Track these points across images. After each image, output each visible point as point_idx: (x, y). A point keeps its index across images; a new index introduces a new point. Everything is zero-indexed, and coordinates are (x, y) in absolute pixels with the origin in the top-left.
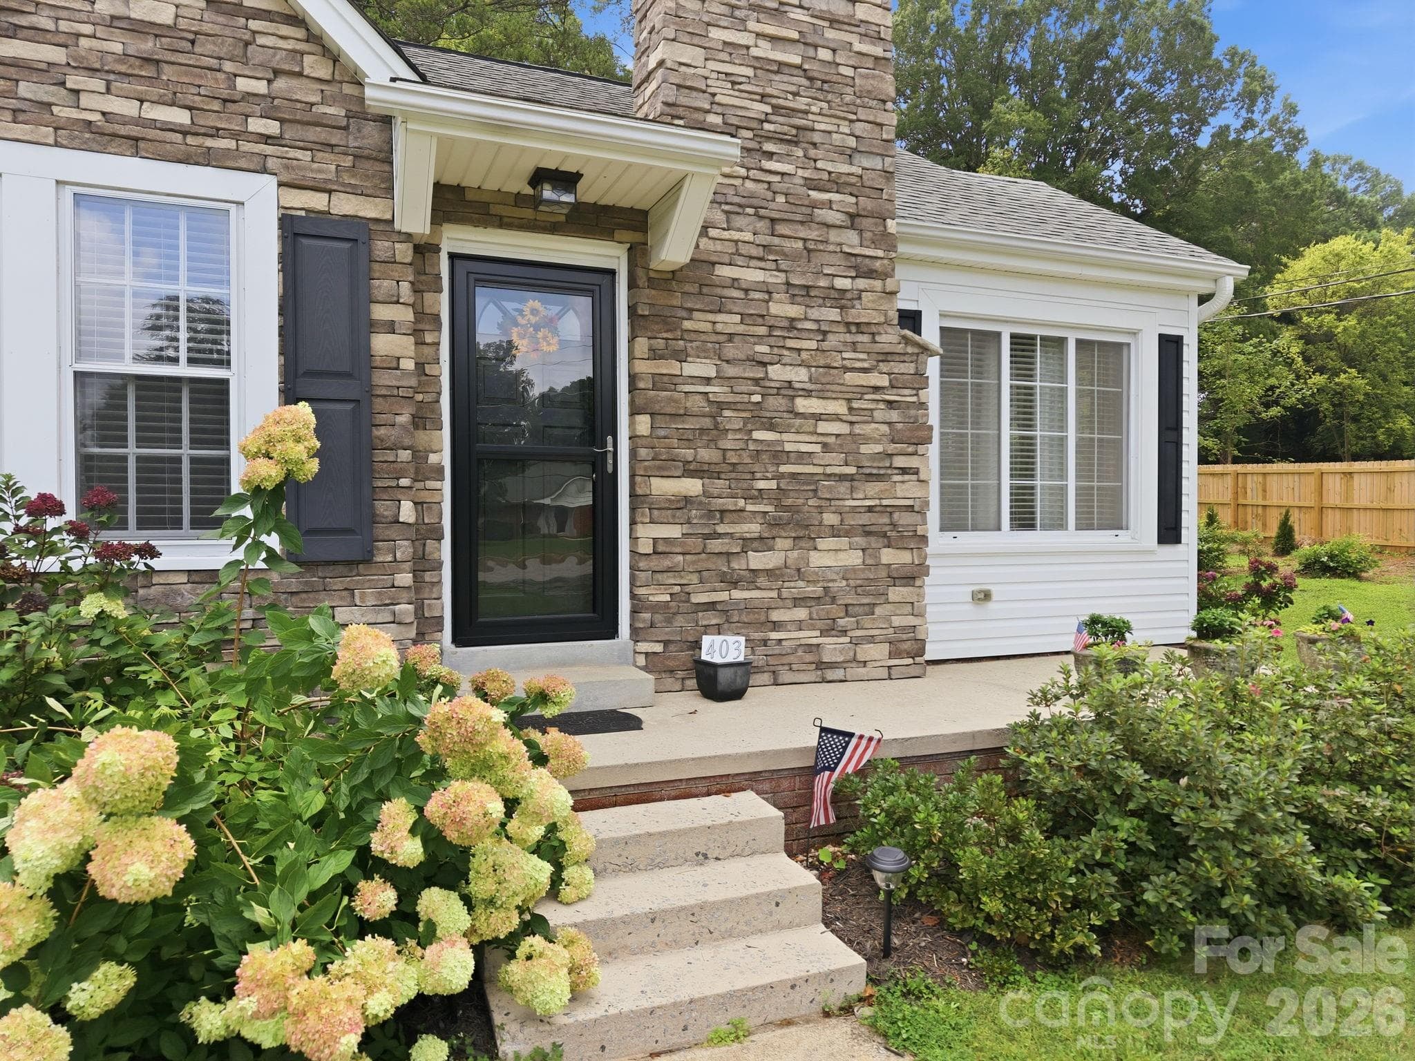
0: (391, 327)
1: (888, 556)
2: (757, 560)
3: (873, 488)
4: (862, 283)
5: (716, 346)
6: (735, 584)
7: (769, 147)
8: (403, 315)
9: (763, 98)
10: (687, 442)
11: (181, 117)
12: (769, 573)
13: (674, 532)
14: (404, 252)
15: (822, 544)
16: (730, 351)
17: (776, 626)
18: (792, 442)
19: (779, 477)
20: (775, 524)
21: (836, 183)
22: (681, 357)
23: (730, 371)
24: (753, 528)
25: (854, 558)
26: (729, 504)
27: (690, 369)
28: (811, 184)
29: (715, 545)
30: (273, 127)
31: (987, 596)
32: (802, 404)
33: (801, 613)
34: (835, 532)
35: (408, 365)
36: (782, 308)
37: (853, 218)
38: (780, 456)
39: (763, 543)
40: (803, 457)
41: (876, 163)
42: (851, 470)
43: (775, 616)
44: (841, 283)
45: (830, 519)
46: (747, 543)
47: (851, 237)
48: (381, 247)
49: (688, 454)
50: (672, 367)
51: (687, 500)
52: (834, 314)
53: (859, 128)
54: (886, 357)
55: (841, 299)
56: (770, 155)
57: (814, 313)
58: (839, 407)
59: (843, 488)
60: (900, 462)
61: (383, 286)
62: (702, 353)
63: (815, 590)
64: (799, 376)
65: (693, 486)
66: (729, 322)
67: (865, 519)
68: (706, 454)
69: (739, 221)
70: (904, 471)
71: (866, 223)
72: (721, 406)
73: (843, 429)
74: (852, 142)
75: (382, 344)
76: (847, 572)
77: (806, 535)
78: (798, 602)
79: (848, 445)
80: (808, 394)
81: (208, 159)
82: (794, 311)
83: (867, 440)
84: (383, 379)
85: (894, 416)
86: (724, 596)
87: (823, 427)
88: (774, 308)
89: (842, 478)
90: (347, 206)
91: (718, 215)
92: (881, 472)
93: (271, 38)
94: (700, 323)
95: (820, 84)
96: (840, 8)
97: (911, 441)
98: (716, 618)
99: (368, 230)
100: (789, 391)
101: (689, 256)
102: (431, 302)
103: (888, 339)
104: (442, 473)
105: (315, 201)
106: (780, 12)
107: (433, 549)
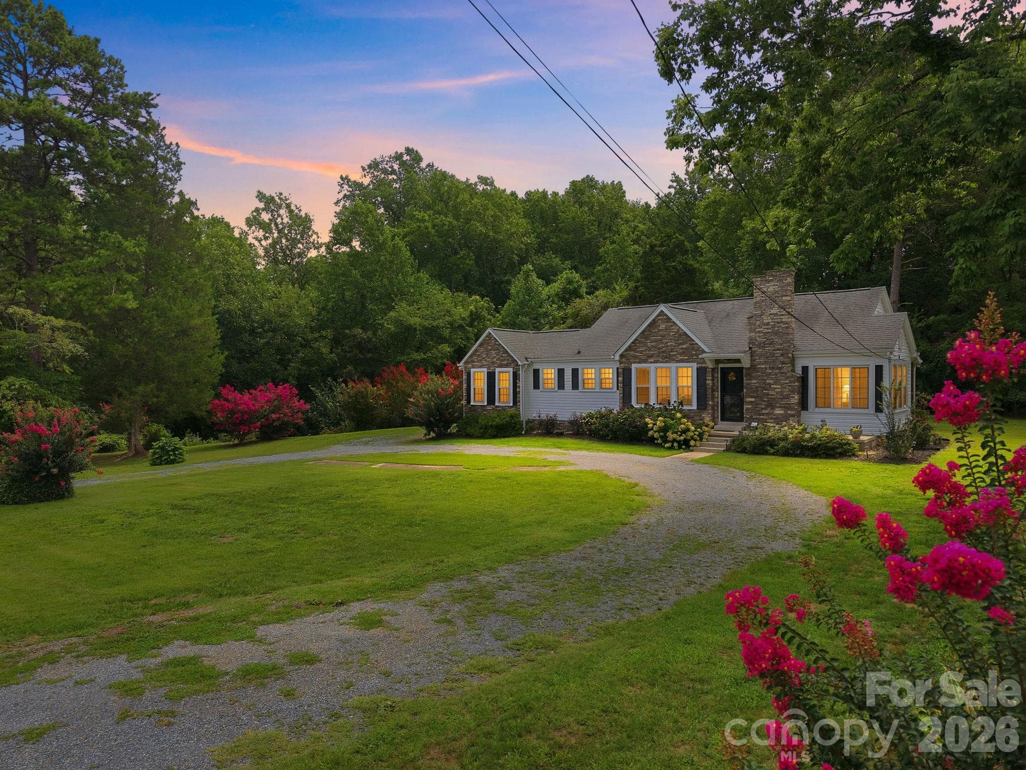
0: (709, 380)
1: (791, 412)
2: (764, 411)
3: (785, 400)
4: (783, 365)
6: (760, 415)
7: (766, 346)
8: (710, 378)
9: (765, 338)
10: (752, 393)
11: (687, 358)
12: (767, 414)
13: (750, 406)
14: (710, 370)
15: (776, 409)
16: (759, 378)
18: (771, 393)
19: (768, 398)
20: (767, 405)
21: (778, 349)
22: (751, 380)
23: (759, 381)
24: (763, 406)
25: (783, 412)
26: (759, 402)
27: (753, 382)
28: (773, 350)
29: (757, 409)
30: (696, 357)
32: (772, 386)
33: (773, 421)
34: (778, 407)
35: (711, 384)
37: (782, 355)
38: (768, 395)
39: (765, 409)
40: (772, 395)
41: (787, 345)
42: (782, 397)
44: (779, 366)
45: (778, 405)
46: (762, 409)
47: (782, 358)
48: (707, 370)
49: (752, 395)
51: (752, 402)
52: (778, 371)
53: (783, 339)
54: (789, 377)
55: (780, 369)
57: (774, 371)
58: (779, 386)
59: (780, 400)
60: (791, 396)
61: (707, 375)
62: (755, 379)
63: (775, 417)
65: (753, 400)
66: (759, 374)
67: (784, 405)
68: (755, 395)
69: (761, 358)
70: (793, 397)
72: (757, 387)
73: (780, 390)
74: (782, 342)
75: (708, 382)
76: (780, 414)
77: (773, 408)
78: (772, 419)
79: (781, 393)
80: (773, 384)
81: (690, 362)
82: (770, 371)
83: (785, 392)
84: (707, 386)
85: (791, 387)
86: (758, 417)
87: (776, 390)
88: (767, 371)
89: (780, 398)
90: (703, 365)
91: (757, 358)
92: (788, 397)
93: (696, 347)
94: (754, 374)
95: (776, 333)
96: (779, 320)
97: (793, 392)
98: (758, 420)
99: (705, 368)
100: (770, 384)
101: (749, 366)
102: (716, 375)
103: (789, 375)
104: (717, 398)
105: (700, 365)
106: (768, 324)
107: (716, 408)
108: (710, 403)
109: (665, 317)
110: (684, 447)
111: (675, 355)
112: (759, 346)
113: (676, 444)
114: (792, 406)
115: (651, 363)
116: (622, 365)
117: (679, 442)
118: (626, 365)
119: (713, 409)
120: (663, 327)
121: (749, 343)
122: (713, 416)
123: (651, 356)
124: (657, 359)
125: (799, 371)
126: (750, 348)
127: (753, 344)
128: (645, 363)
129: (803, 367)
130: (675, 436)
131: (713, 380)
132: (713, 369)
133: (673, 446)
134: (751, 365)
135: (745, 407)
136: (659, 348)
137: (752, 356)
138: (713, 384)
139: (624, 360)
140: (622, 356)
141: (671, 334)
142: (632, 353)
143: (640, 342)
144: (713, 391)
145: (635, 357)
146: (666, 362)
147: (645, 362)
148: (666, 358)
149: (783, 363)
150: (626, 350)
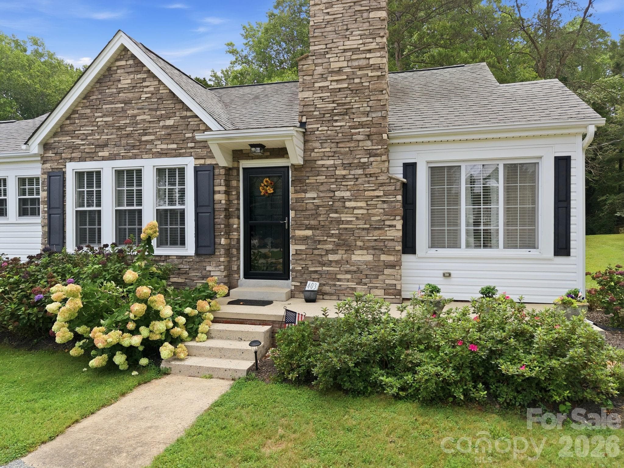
0: (219, 192)
1: (383, 257)
2: (331, 257)
3: (377, 233)
4: (372, 159)
5: (316, 187)
6: (324, 265)
7: (336, 118)
8: (223, 188)
9: (333, 102)
10: (307, 218)
11: (175, 146)
12: (337, 262)
13: (303, 247)
14: (222, 172)
15: (356, 252)
16: (322, 188)
17: (339, 280)
18: (345, 217)
19: (339, 229)
20: (338, 245)
21: (362, 125)
22: (305, 192)
23: (322, 195)
24: (330, 247)
25: (370, 258)
26: (321, 238)
27: (308, 195)
28: (351, 127)
29: (316, 252)
30: (192, 145)
31: (450, 275)
32: (348, 204)
33: (349, 276)
34: (361, 248)
35: (223, 202)
36: (340, 172)
37: (369, 137)
38: (339, 222)
39: (334, 252)
40: (348, 222)
41: (379, 114)
42: (368, 226)
43: (339, 276)
44: (363, 160)
45: (359, 243)
46: (328, 252)
47: (369, 143)
48: (217, 171)
49: (307, 222)
50: (302, 195)
51: (307, 238)
52: (360, 172)
53: (371, 103)
54: (382, 185)
55: (363, 166)
56: (336, 121)
57: (353, 172)
58: (363, 204)
59: (364, 233)
60: (387, 223)
61: (217, 182)
62: (312, 190)
63: (354, 268)
64: (347, 194)
65: (309, 233)
66: (322, 178)
67: (373, 244)
68: (313, 222)
69: (325, 145)
70: (390, 226)
71: (374, 137)
72: (318, 206)
73: (365, 212)
74: (368, 109)
75: (217, 197)
76: (366, 263)
77: (350, 249)
78: (347, 272)
79: (366, 218)
80: (350, 200)
81: (180, 155)
82: (344, 172)
83: (374, 215)
84: (217, 206)
85: (385, 206)
86: (320, 269)
87: (356, 211)
88: (338, 172)
89: (364, 229)
90: (209, 161)
91: (317, 145)
92: (380, 227)
93: (193, 122)
94: (311, 180)
95: (355, 91)
96: (363, 63)
97: (392, 215)
98: (317, 276)
99: (214, 167)
100: (343, 200)
101: (300, 161)
102: (234, 183)
103: (383, 178)
104: (238, 230)
105: (202, 162)
106: (340, 71)
107: (234, 251)
108: (223, 241)
109: (131, 62)
110: (144, 361)
111: (151, 142)
112: (321, 119)
113: (120, 359)
114: (391, 244)
115: (104, 159)
116: (48, 165)
117: (130, 351)
118: (55, 165)
119: (228, 253)
120: (126, 82)
121: (302, 114)
122: (228, 268)
123: (105, 145)
124: (116, 151)
125: (398, 173)
126: (303, 125)
127: (309, 115)
128: (92, 159)
129: (406, 166)
130: (114, 336)
131: (227, 193)
132: (228, 170)
133: (110, 361)
134: (305, 161)
135: (293, 248)
136: (119, 128)
137: (306, 142)
138: (229, 202)
139: (50, 154)
140: (46, 146)
141: (144, 96)
142: (65, 139)
143: (82, 117)
144: (228, 216)
145: (74, 148)
146: (135, 157)
147: (91, 157)
148: (134, 147)
149: (371, 154)
150: (55, 134)
